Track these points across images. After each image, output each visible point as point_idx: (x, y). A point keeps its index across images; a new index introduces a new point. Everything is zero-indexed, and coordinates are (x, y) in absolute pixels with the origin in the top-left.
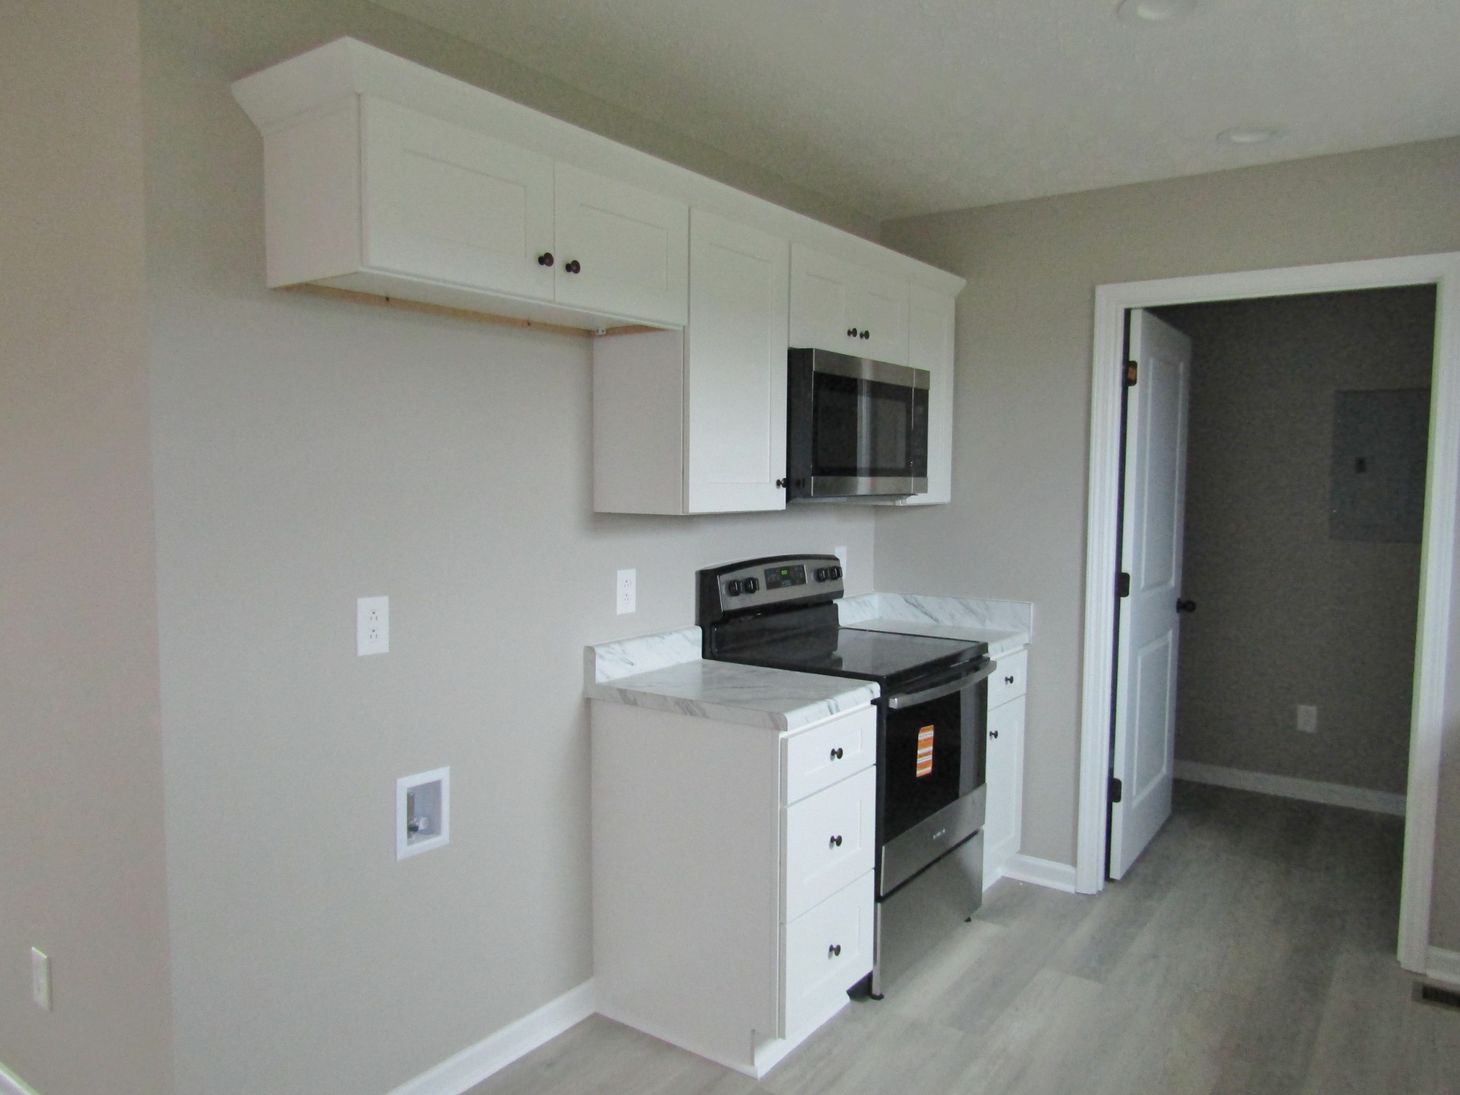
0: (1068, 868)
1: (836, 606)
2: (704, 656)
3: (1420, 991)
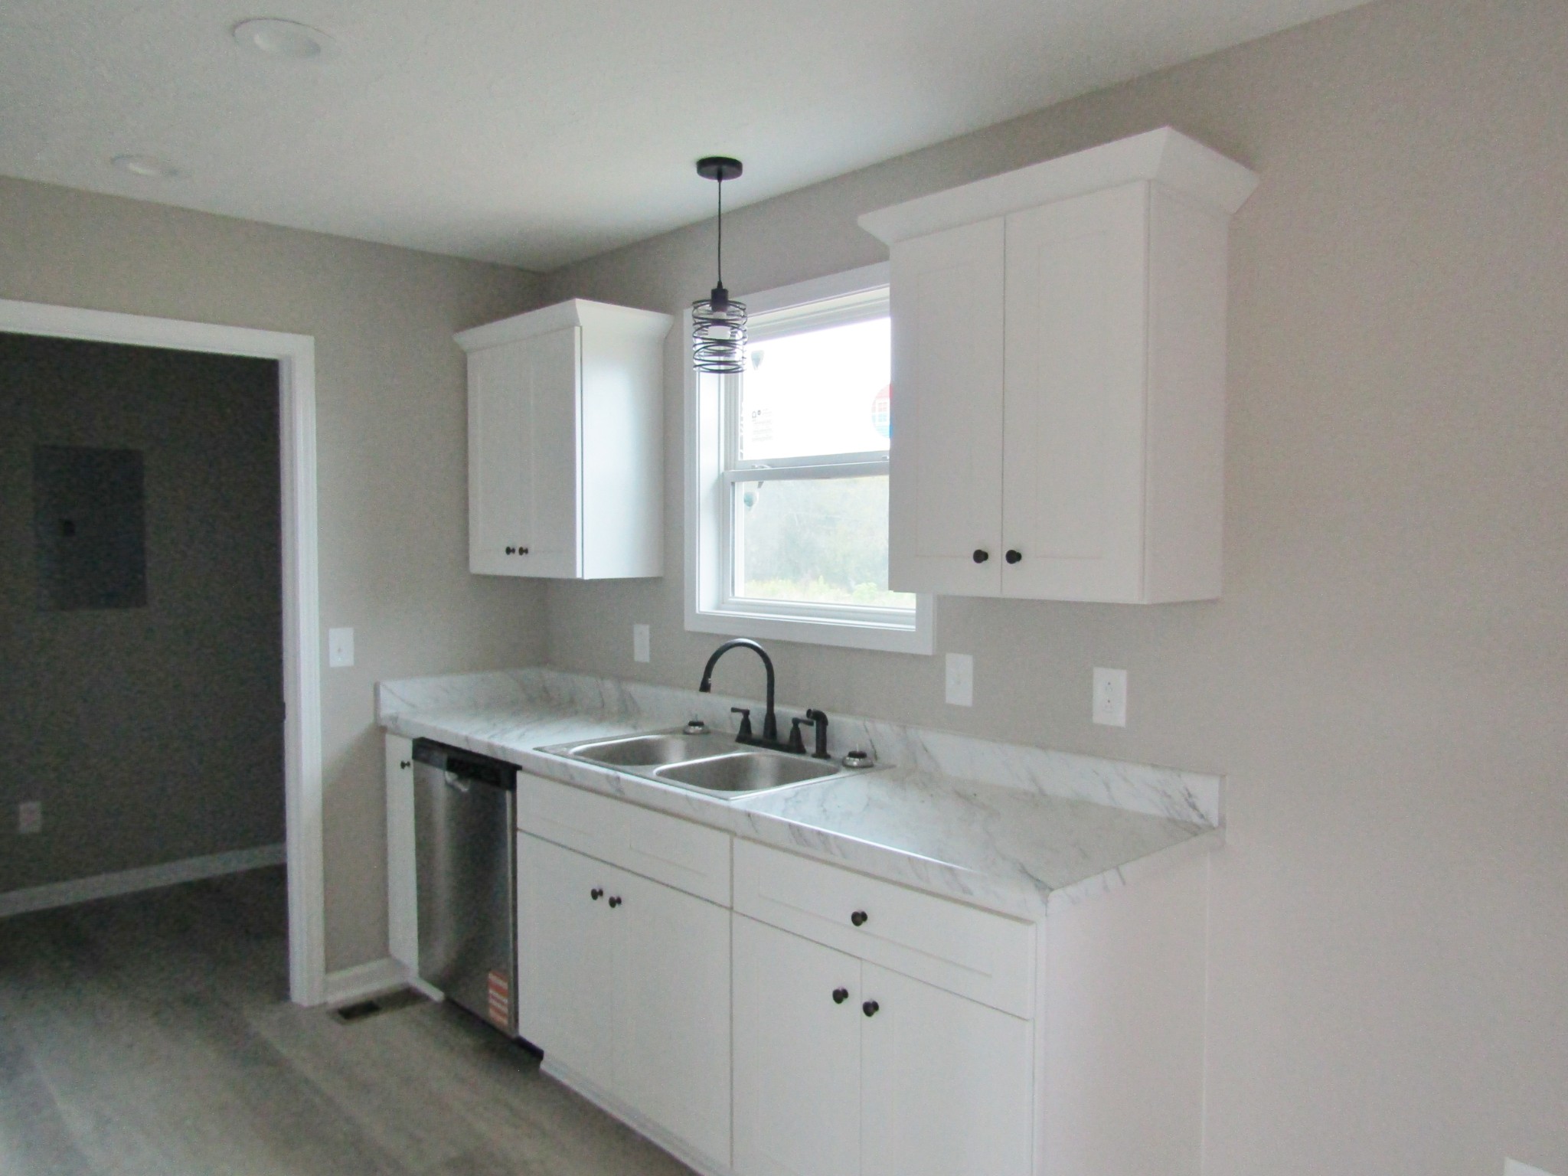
3: (338, 1016)
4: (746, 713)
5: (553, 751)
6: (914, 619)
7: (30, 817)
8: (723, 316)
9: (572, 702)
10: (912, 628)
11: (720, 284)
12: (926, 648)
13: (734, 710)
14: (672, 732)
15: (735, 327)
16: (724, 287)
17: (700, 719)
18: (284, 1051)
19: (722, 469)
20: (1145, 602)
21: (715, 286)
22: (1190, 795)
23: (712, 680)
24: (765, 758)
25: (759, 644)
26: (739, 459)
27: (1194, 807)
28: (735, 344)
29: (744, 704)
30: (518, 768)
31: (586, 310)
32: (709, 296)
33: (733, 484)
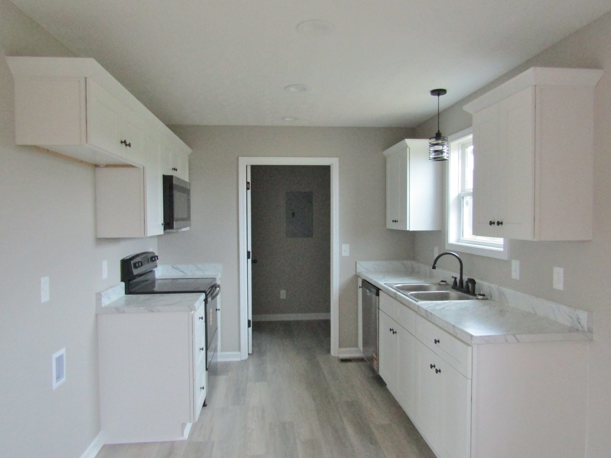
0: (238, 353)
1: (154, 271)
2: (126, 294)
3: (340, 361)
4: (456, 278)
5: (388, 285)
6: (503, 246)
7: (283, 294)
8: (440, 142)
9: (419, 272)
10: (502, 249)
11: (439, 131)
12: (505, 258)
13: (453, 277)
14: (434, 284)
15: (443, 145)
16: (440, 132)
17: (445, 280)
18: (322, 366)
19: (460, 192)
20: (535, 240)
21: (437, 132)
22: (578, 318)
23: (436, 265)
24: (453, 293)
25: (457, 254)
26: (466, 188)
27: (579, 323)
28: (443, 151)
29: (455, 276)
30: (381, 290)
31: (410, 142)
32: (435, 136)
33: (463, 197)
